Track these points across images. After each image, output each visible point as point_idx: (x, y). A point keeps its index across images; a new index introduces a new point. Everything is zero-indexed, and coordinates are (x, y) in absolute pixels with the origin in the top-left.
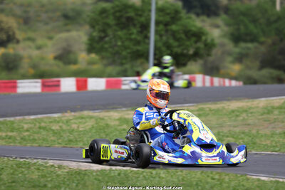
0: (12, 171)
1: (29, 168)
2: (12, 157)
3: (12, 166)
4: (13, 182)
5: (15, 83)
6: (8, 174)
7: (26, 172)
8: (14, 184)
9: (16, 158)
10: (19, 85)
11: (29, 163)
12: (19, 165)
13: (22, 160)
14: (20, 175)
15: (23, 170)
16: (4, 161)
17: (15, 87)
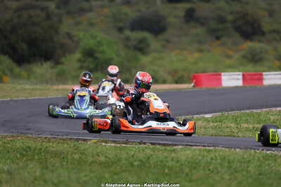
0: (259, 164)
1: (276, 160)
2: (258, 150)
3: (259, 158)
4: (260, 174)
5: (262, 75)
6: (255, 166)
7: (273, 164)
8: (260, 177)
9: (263, 150)
10: (264, 77)
11: (276, 155)
12: (266, 158)
13: (268, 152)
14: (267, 167)
15: (270, 162)
16: (250, 154)
17: (261, 79)
